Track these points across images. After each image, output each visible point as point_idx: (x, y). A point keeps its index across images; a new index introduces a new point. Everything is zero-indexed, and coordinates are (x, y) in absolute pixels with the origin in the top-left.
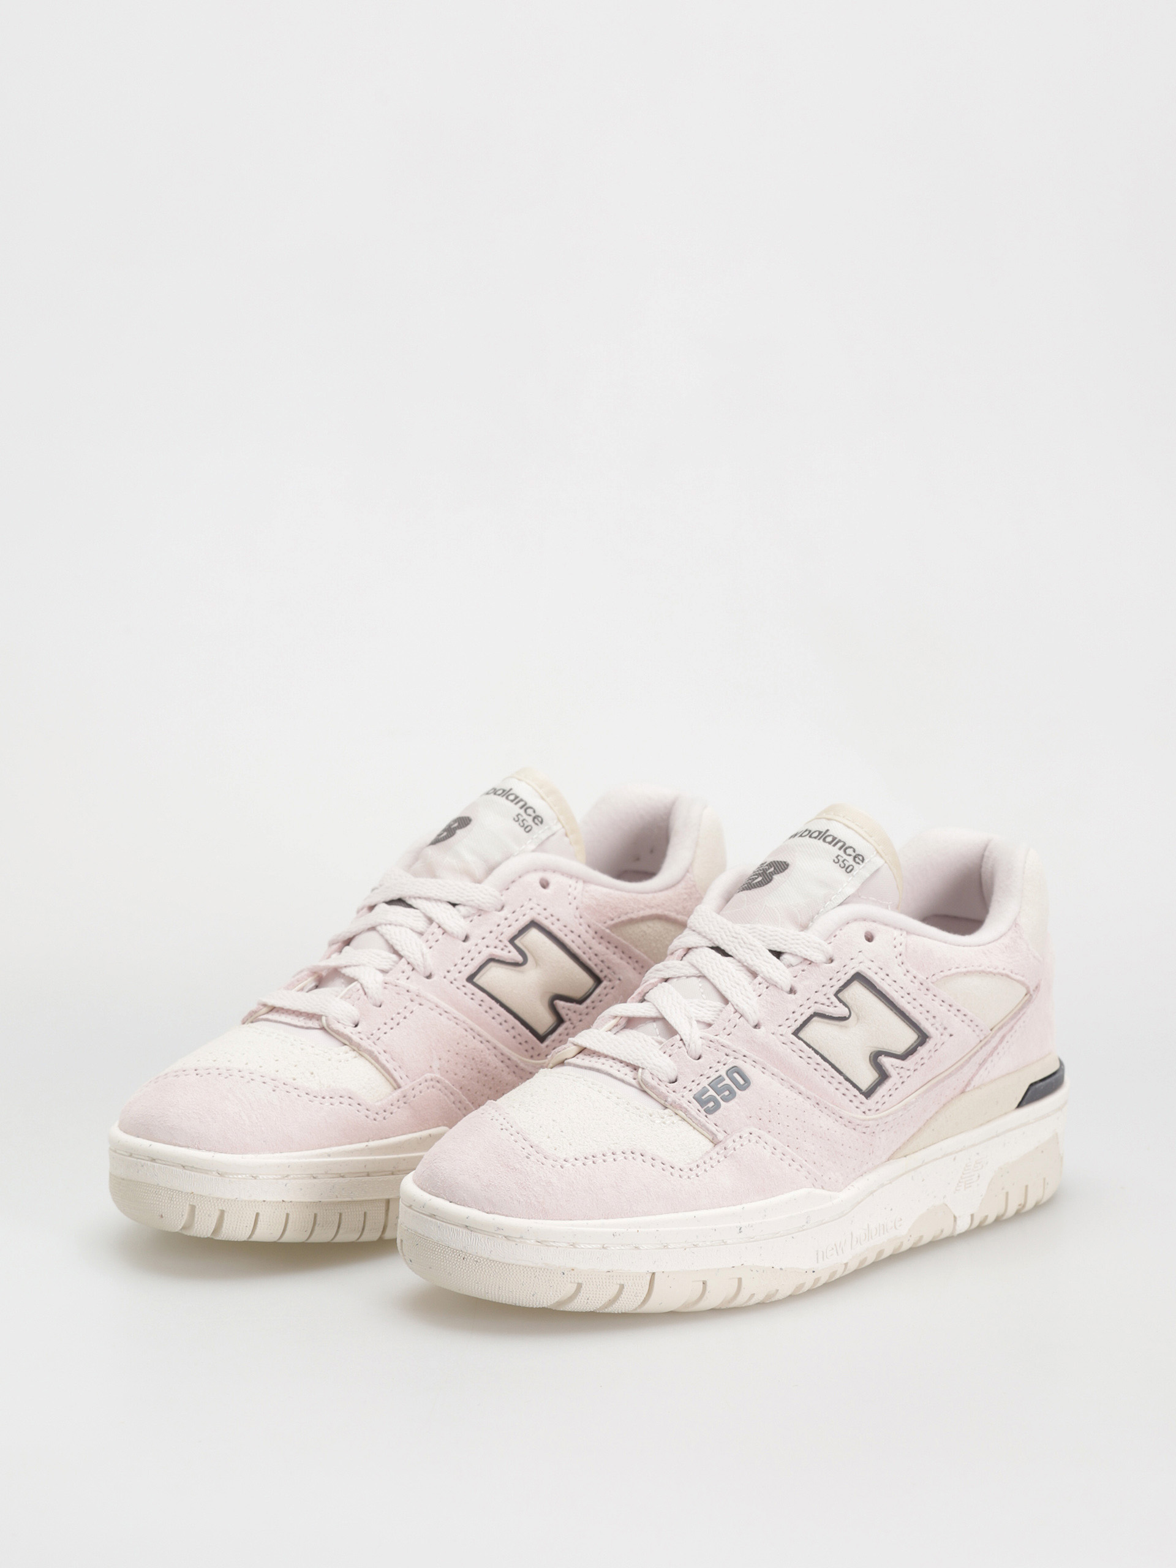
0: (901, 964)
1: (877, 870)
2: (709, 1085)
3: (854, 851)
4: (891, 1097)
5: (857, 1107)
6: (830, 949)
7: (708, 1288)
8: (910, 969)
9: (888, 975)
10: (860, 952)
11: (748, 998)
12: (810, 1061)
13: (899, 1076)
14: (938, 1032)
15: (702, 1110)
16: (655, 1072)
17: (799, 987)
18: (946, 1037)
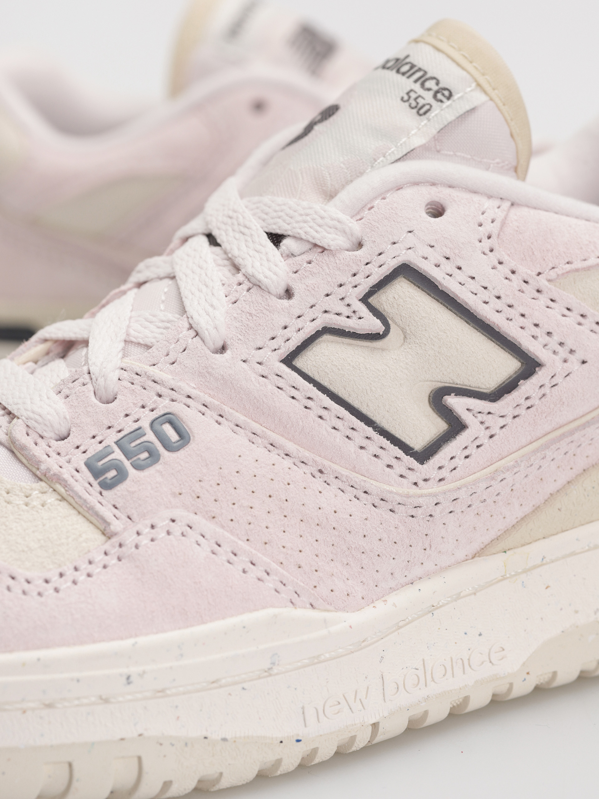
0: (487, 251)
1: (473, 110)
2: (116, 443)
3: (438, 83)
4: (467, 460)
5: (401, 476)
6: (356, 227)
7: (76, 775)
8: (505, 259)
9: (460, 268)
10: (410, 232)
11: (212, 306)
12: (310, 403)
13: (483, 427)
14: (556, 358)
15: (95, 483)
16: (31, 423)
17: (298, 289)
18: (574, 364)
